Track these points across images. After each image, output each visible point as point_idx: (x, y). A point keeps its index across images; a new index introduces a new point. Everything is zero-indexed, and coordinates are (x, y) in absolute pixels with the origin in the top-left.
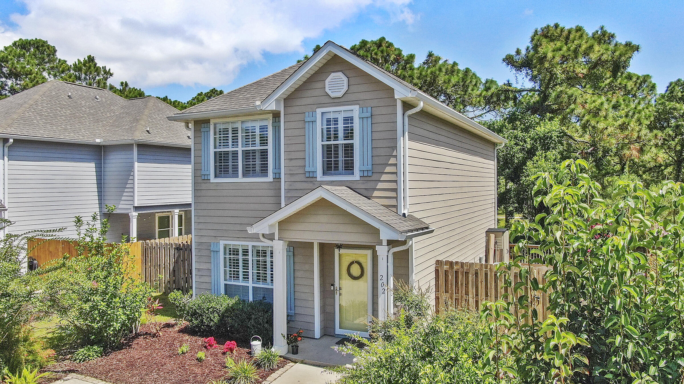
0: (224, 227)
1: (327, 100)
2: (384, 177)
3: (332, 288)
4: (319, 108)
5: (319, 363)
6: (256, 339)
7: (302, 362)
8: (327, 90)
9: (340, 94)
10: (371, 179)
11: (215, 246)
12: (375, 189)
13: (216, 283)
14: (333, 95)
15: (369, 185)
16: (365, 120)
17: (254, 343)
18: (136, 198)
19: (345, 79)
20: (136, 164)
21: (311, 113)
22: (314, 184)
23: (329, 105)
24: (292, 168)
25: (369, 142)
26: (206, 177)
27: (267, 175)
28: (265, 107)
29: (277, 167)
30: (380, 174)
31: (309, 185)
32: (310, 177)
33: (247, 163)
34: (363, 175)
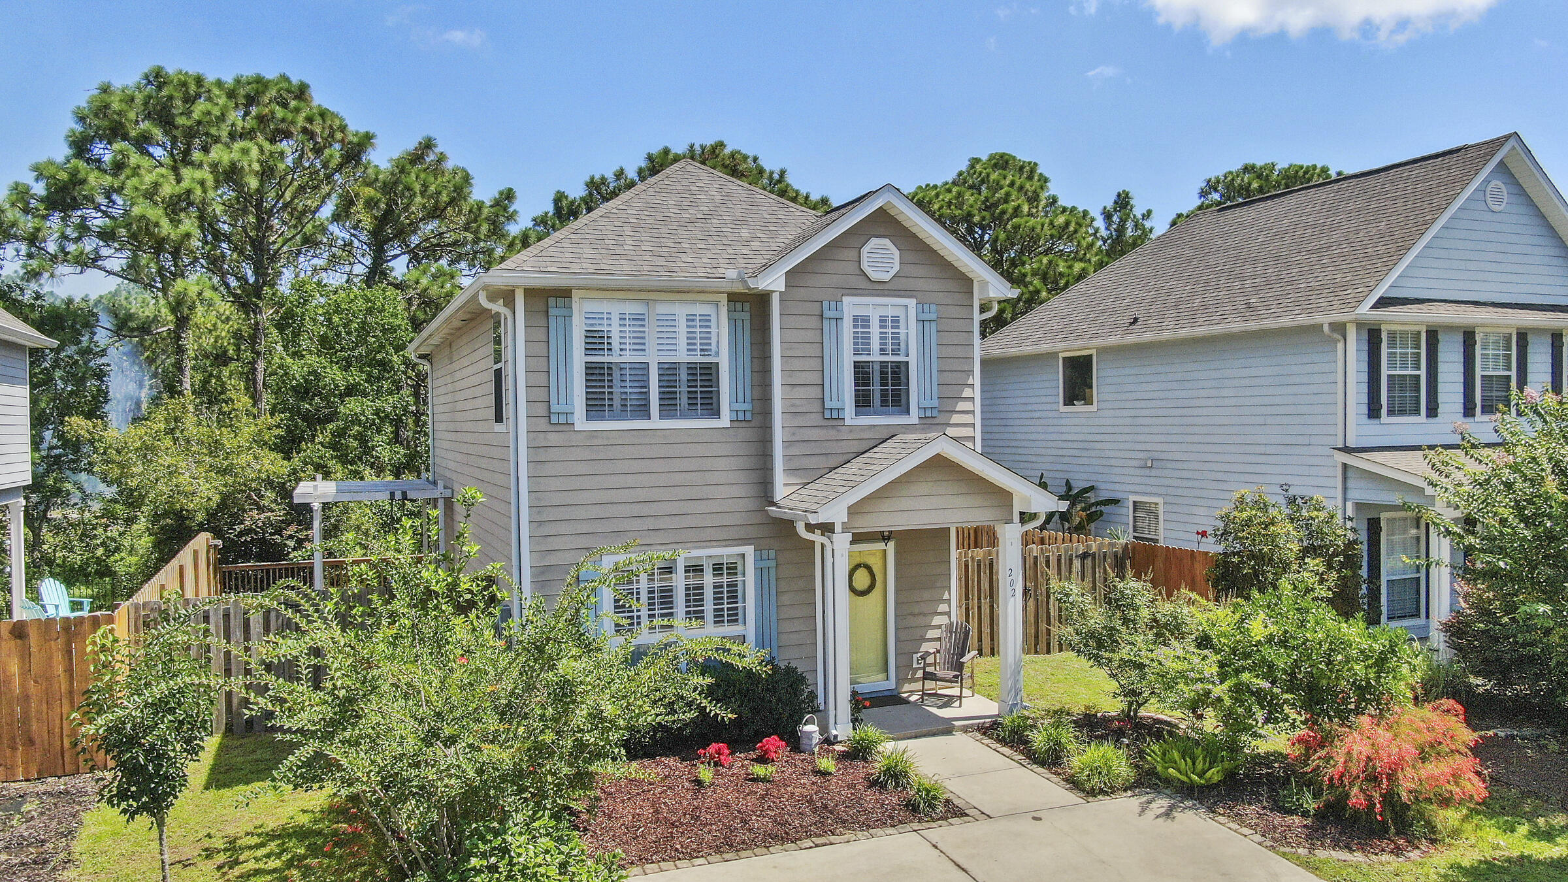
0: (612, 526)
1: (864, 284)
2: (956, 419)
4: (848, 295)
8: (865, 266)
9: (886, 277)
10: (935, 422)
14: (874, 276)
16: (927, 325)
19: (897, 253)
21: (833, 304)
23: (867, 292)
24: (798, 402)
25: (934, 359)
26: (563, 420)
27: (716, 414)
28: (765, 284)
29: (741, 399)
30: (948, 414)
31: (832, 434)
32: (832, 418)
33: (663, 390)
34: (924, 416)
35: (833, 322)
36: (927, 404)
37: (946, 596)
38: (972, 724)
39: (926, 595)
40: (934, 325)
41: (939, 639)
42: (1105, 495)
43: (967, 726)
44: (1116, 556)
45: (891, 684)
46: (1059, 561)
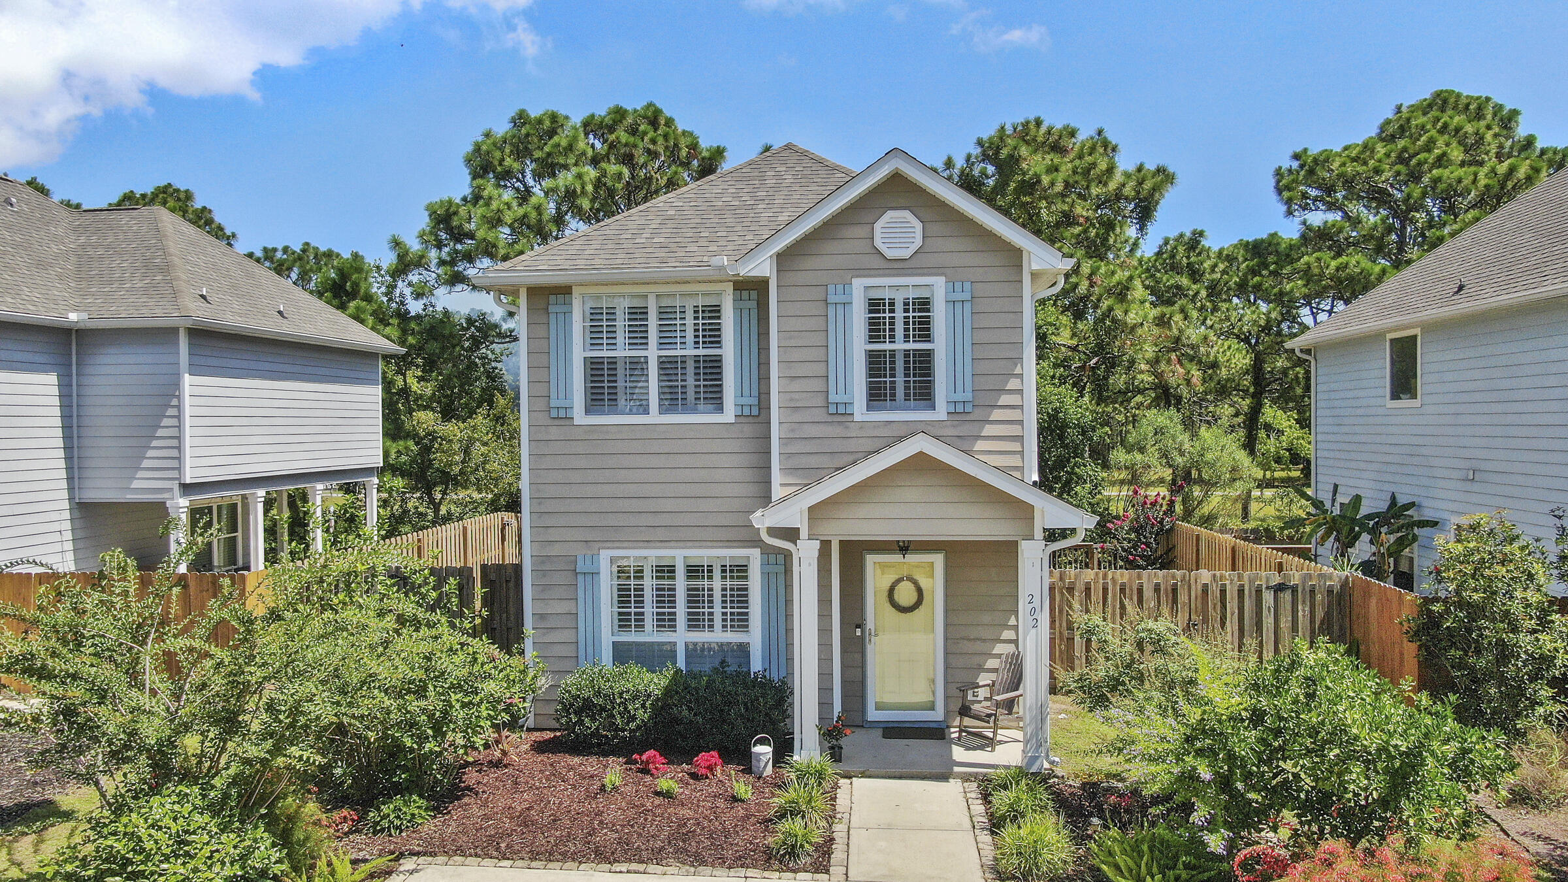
0: (611, 520)
1: (876, 262)
2: (996, 415)
3: (858, 632)
4: (859, 277)
5: (898, 771)
6: (762, 742)
7: (864, 775)
8: (878, 243)
9: (906, 254)
10: (968, 418)
11: (588, 562)
12: (979, 437)
13: (590, 642)
14: (889, 254)
15: (964, 430)
16: (958, 306)
17: (758, 749)
18: (188, 462)
19: (919, 226)
20: (187, 379)
21: (840, 288)
22: (847, 427)
23: (881, 272)
24: (796, 396)
25: (968, 348)
26: (562, 414)
27: (720, 408)
28: (747, 270)
29: (746, 392)
30: (989, 409)
31: (836, 431)
32: (840, 414)
33: (664, 384)
34: (958, 413)
35: (840, 308)
36: (959, 397)
37: (1012, 622)
38: (977, 773)
39: (986, 618)
40: (968, 306)
41: (996, 670)
42: (1428, 515)
43: (970, 774)
44: (1330, 591)
45: (938, 715)
46: (1241, 592)
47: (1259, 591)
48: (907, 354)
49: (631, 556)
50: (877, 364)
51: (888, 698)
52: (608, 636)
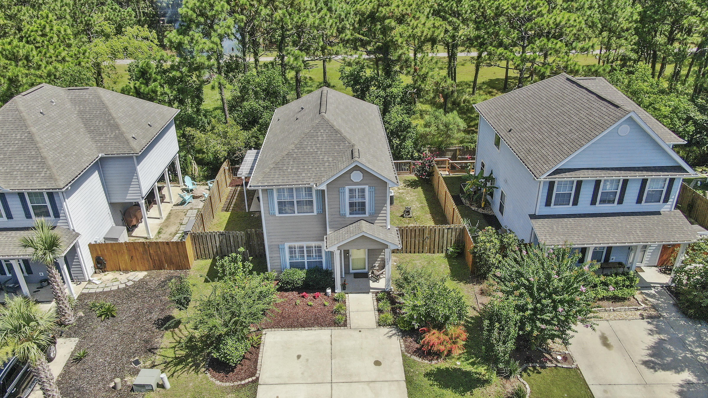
0: (287, 237)
1: (351, 183)
2: (380, 215)
4: (347, 186)
5: (358, 292)
6: (328, 288)
8: (352, 179)
9: (359, 181)
10: (374, 216)
11: (282, 246)
12: (376, 220)
13: (284, 262)
14: (355, 181)
15: (373, 218)
16: (371, 192)
17: (328, 290)
19: (361, 174)
21: (342, 189)
22: (344, 218)
23: (353, 185)
24: (332, 212)
26: (273, 215)
27: (313, 212)
28: (319, 188)
29: (319, 208)
31: (342, 219)
32: (343, 216)
33: (298, 207)
34: (370, 215)
35: (343, 192)
36: (371, 212)
40: (373, 192)
41: (380, 261)
43: (374, 291)
44: (460, 229)
45: (366, 270)
46: (439, 230)
47: (444, 230)
48: (359, 202)
49: (293, 244)
50: (351, 205)
51: (355, 267)
52: (288, 261)
